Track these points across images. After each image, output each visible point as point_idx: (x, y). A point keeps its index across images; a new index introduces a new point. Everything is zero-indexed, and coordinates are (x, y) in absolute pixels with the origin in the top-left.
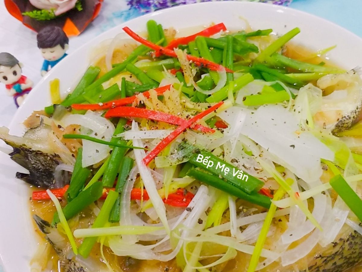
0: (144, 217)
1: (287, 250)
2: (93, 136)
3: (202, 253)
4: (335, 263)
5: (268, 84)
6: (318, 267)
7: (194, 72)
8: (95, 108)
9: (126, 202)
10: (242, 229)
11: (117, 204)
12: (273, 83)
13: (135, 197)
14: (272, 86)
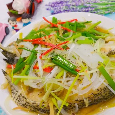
0: (37, 75)
1: (81, 90)
2: (27, 49)
3: (52, 88)
4: (99, 98)
5: (87, 38)
6: (92, 98)
7: (63, 32)
8: (30, 41)
9: (32, 69)
10: (67, 82)
11: (29, 69)
12: (89, 37)
14: (88, 39)
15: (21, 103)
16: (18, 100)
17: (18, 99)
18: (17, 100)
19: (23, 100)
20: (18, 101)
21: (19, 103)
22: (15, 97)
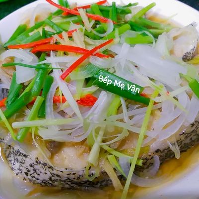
0: (63, 114)
1: (162, 130)
3: (105, 135)
4: (191, 138)
6: (182, 141)
9: (49, 104)
10: (131, 118)
12: (143, 32)
13: (56, 102)
14: (141, 34)
15: (38, 179)
16: (29, 173)
17: (29, 171)
18: (27, 174)
19: (43, 171)
20: (29, 177)
21: (34, 179)
22: (21, 168)
